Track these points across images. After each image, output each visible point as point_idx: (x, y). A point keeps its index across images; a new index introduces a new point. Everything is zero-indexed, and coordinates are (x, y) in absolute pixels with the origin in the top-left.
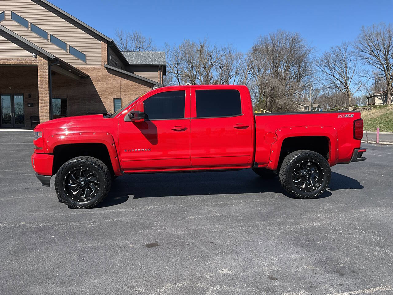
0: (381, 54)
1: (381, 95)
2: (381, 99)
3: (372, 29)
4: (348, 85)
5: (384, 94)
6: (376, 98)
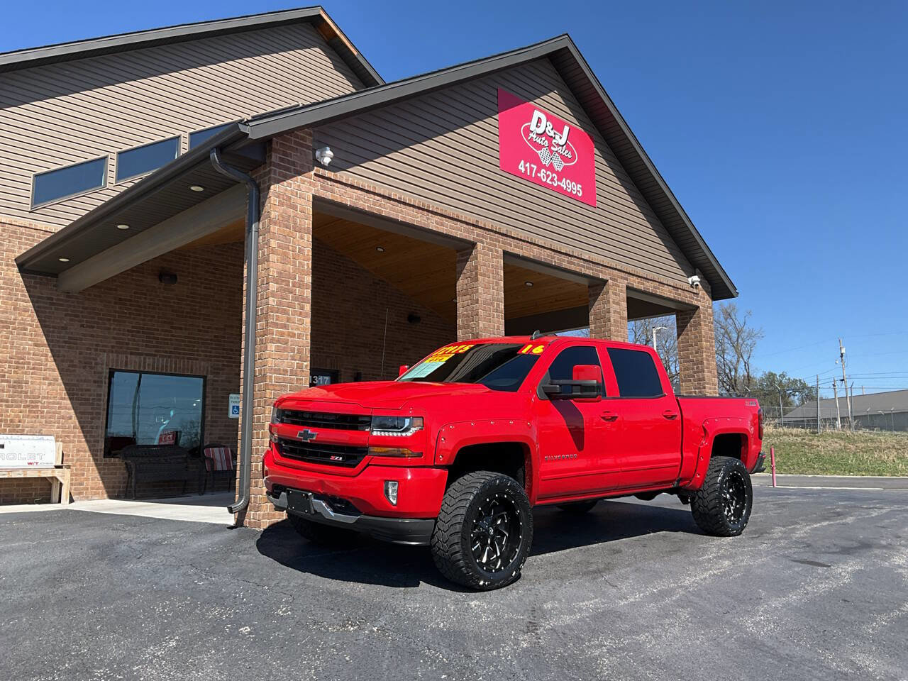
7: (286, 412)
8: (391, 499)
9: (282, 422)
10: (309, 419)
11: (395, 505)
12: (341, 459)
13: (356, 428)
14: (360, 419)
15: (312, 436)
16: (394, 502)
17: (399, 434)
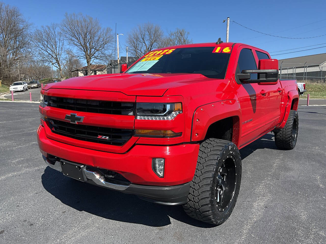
0: (81, 37)
1: (82, 70)
2: (83, 73)
3: (73, 17)
4: (58, 60)
5: (84, 69)
6: (79, 72)
7: (52, 98)
8: (158, 173)
9: (49, 105)
10: (73, 104)
11: (161, 177)
12: (107, 138)
13: (119, 113)
14: (122, 105)
15: (79, 119)
16: (161, 174)
17: (162, 118)
